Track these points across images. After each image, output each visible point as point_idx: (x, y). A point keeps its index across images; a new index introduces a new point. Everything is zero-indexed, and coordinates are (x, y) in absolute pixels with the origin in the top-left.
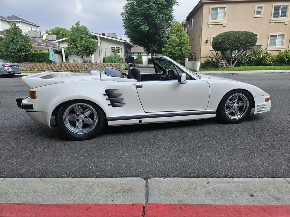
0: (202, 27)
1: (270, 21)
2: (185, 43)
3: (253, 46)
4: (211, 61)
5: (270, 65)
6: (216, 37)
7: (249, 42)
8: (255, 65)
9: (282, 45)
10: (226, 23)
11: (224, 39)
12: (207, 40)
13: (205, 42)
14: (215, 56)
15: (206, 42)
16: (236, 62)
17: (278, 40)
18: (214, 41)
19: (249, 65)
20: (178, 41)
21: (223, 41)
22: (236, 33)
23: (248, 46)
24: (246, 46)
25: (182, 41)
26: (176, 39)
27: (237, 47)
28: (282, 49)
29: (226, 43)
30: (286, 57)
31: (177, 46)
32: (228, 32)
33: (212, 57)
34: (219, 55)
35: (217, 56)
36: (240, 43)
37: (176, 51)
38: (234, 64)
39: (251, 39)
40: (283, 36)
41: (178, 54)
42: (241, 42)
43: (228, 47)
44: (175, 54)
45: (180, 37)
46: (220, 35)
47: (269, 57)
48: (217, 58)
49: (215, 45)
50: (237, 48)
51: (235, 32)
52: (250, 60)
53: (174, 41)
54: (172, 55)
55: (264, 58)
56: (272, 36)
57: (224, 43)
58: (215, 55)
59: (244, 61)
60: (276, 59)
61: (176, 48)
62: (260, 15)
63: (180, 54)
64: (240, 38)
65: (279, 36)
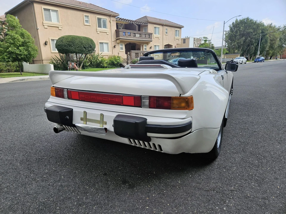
0: (37, 27)
1: (96, 30)
2: (30, 42)
3: (94, 51)
4: (56, 64)
5: (106, 67)
6: (58, 39)
7: (91, 47)
8: (96, 68)
9: (108, 51)
10: (62, 26)
11: (69, 42)
12: (46, 42)
13: (44, 44)
14: (59, 59)
15: (46, 44)
16: (82, 65)
17: (105, 46)
18: (58, 44)
19: (92, 68)
20: (22, 40)
21: (69, 44)
22: (79, 37)
23: (91, 50)
24: (89, 51)
25: (27, 40)
26: (18, 37)
27: (82, 50)
28: (109, 55)
29: (72, 46)
30: (116, 61)
31: (20, 46)
32: (70, 36)
33: (56, 60)
34: (63, 58)
35: (61, 59)
36: (84, 48)
37: (20, 51)
38: (81, 67)
39: (92, 43)
40: (107, 43)
41: (25, 55)
42: (85, 46)
43: (74, 50)
44: (21, 55)
45: (22, 35)
46: (63, 37)
47: (105, 61)
48: (62, 61)
49: (61, 47)
50: (82, 52)
51: (76, 36)
52: (91, 63)
53: (16, 38)
54: (16, 56)
55: (101, 62)
56: (100, 43)
57: (70, 45)
58: (59, 57)
59: (88, 64)
60: (109, 62)
61: (20, 48)
62: (88, 24)
63: (27, 55)
64: (83, 42)
65: (105, 43)
